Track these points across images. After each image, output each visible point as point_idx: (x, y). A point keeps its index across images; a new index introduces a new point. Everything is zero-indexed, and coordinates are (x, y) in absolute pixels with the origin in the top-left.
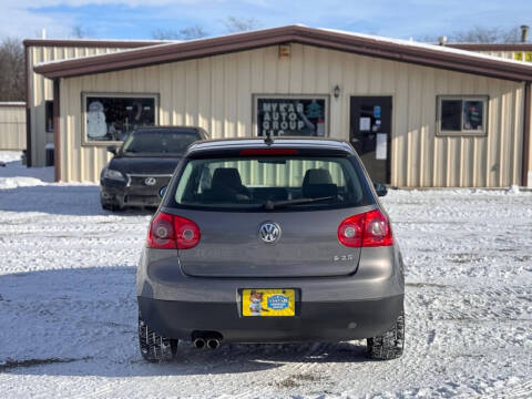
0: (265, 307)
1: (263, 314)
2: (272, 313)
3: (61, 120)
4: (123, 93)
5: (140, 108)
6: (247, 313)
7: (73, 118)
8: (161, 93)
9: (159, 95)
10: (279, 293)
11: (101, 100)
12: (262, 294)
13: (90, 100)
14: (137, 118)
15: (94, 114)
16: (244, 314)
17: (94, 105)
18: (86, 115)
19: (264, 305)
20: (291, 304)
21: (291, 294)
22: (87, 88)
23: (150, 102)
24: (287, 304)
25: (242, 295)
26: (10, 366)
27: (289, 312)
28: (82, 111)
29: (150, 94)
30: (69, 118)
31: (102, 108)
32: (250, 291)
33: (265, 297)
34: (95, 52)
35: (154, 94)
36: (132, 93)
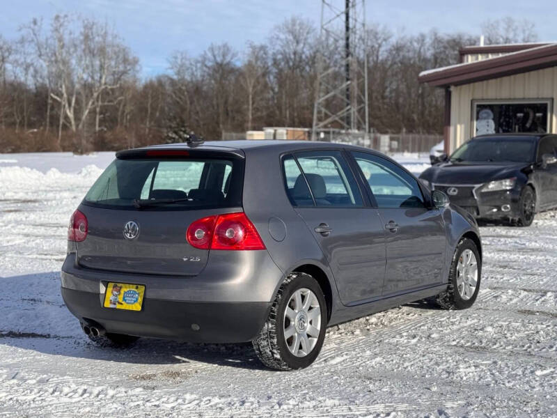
0: (121, 301)
1: (118, 306)
2: (125, 307)
3: (452, 129)
4: (515, 99)
5: (531, 115)
6: (107, 304)
7: (463, 126)
8: (555, 97)
9: (553, 99)
10: (133, 288)
11: (491, 107)
12: (121, 288)
13: (481, 107)
14: (528, 125)
15: (484, 122)
16: (105, 306)
17: (484, 113)
18: (475, 123)
19: (120, 299)
20: (140, 300)
21: (142, 289)
22: (478, 95)
23: (543, 108)
24: (137, 299)
25: (107, 287)
26: (14, 336)
27: (137, 307)
28: (472, 120)
29: (543, 99)
30: (459, 127)
31: (492, 116)
32: (113, 284)
33: (122, 292)
34: (477, 59)
35: (547, 99)
36: (524, 99)
